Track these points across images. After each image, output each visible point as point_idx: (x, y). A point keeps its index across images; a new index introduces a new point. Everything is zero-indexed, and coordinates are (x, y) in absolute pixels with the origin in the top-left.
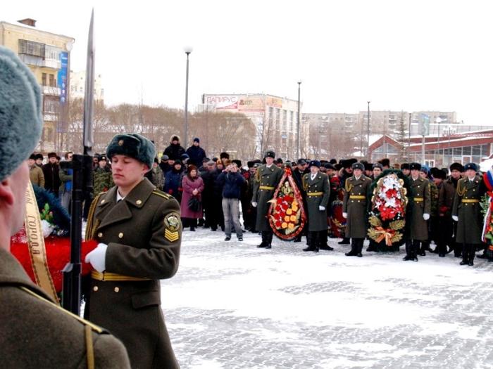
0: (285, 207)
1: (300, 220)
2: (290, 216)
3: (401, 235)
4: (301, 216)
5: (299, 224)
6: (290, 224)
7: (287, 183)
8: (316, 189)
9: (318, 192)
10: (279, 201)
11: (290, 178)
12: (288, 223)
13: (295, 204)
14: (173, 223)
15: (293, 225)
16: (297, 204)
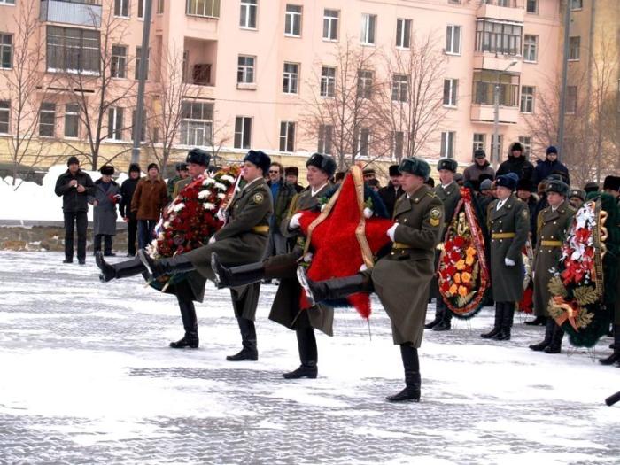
0: (456, 257)
1: (478, 281)
2: (461, 272)
3: (591, 315)
4: (479, 274)
5: (477, 288)
6: (461, 287)
7: (462, 215)
8: (501, 227)
9: (505, 232)
10: (448, 247)
11: (468, 206)
12: (458, 285)
13: (471, 251)
14: (435, 214)
15: (465, 289)
16: (474, 252)
